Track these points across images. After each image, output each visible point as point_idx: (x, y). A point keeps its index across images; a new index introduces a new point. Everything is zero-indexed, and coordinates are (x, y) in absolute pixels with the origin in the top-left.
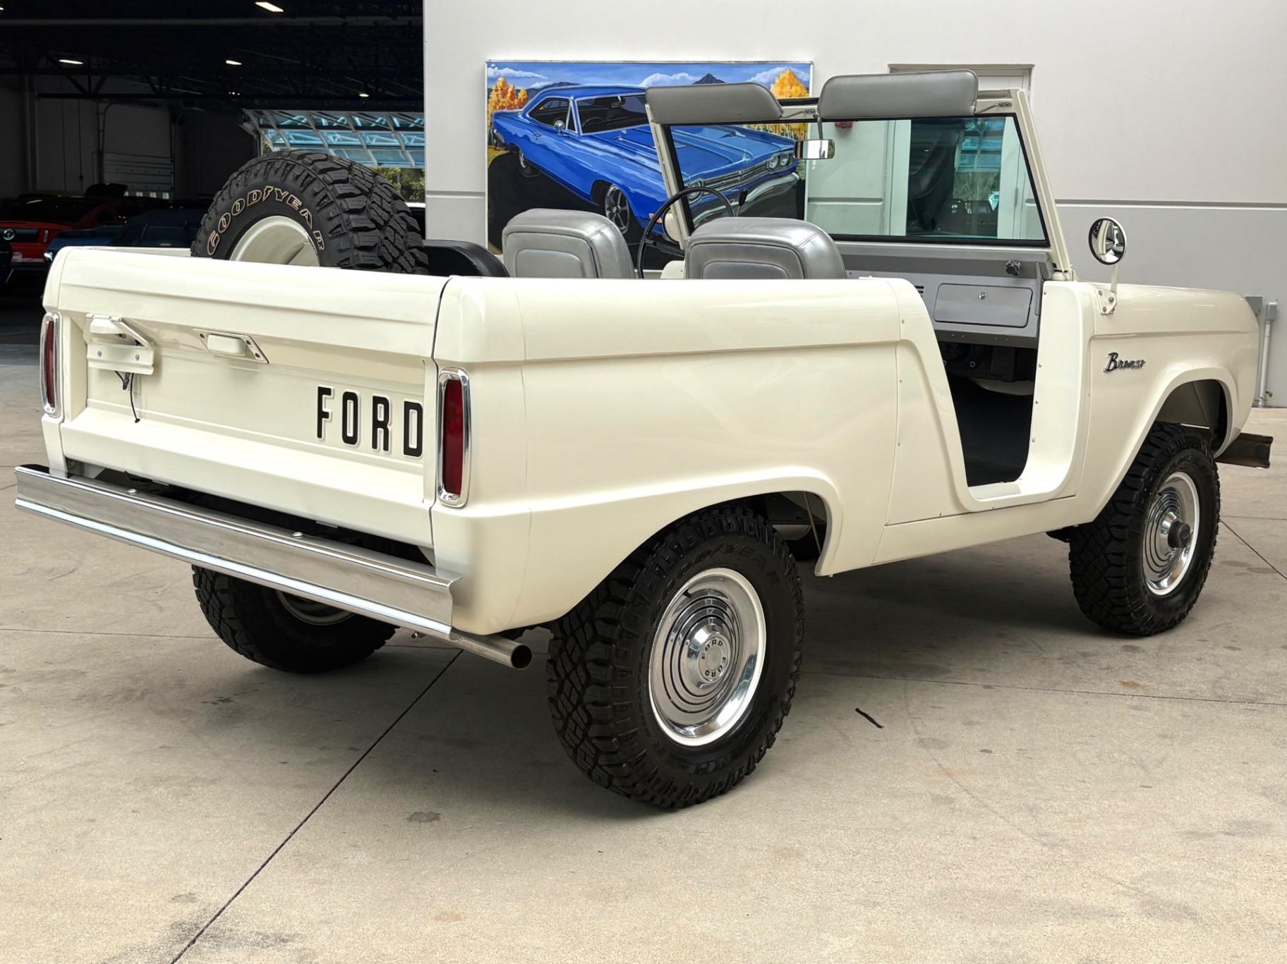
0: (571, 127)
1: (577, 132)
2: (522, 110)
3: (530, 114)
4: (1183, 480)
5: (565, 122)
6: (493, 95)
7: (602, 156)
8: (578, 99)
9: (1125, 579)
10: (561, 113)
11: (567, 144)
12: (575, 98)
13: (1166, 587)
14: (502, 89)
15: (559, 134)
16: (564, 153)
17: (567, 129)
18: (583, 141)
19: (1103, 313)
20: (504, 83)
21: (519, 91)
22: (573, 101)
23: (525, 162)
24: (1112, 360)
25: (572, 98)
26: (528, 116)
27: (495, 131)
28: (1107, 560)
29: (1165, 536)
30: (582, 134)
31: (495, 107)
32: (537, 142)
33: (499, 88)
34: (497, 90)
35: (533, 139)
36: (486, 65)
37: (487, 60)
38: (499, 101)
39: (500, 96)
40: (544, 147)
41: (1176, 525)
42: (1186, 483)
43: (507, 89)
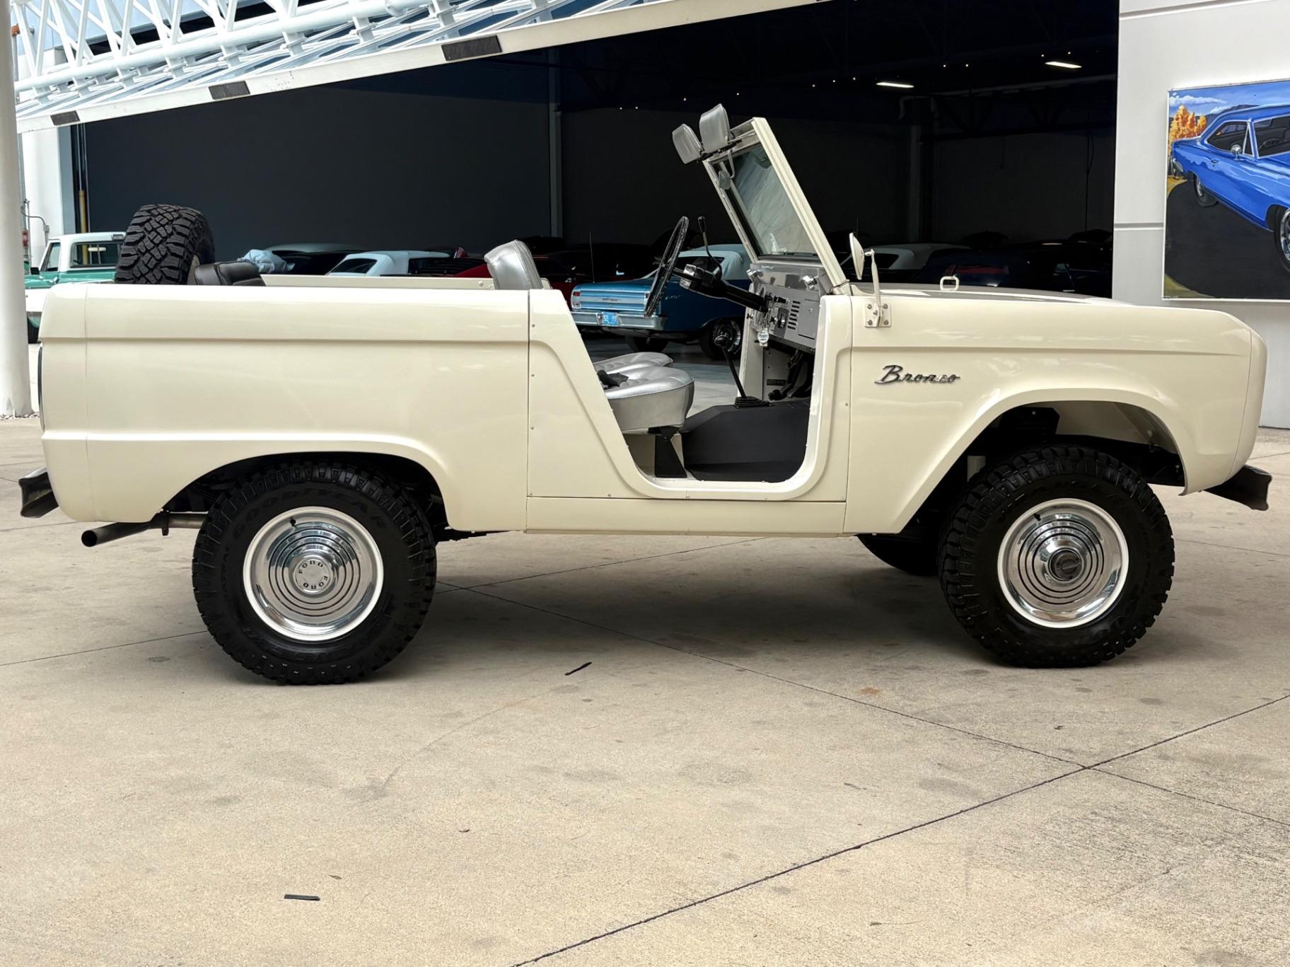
0: (1248, 151)
1: (1253, 156)
2: (1200, 137)
3: (1208, 141)
5: (1242, 148)
6: (1174, 124)
7: (1279, 180)
8: (1256, 121)
10: (1239, 137)
11: (1246, 170)
12: (1252, 120)
14: (1182, 118)
15: (1236, 159)
16: (1239, 179)
17: (1244, 153)
18: (1259, 165)
19: (868, 326)
20: (1185, 112)
21: (1198, 118)
22: (1251, 124)
23: (1203, 191)
25: (1250, 120)
26: (1206, 142)
27: (1174, 160)
30: (1258, 158)
31: (1175, 136)
32: (1214, 169)
33: (1180, 117)
34: (1177, 119)
35: (1210, 166)
36: (1168, 94)
37: (1170, 90)
38: (1179, 130)
39: (1180, 124)
40: (1221, 173)
43: (1188, 117)
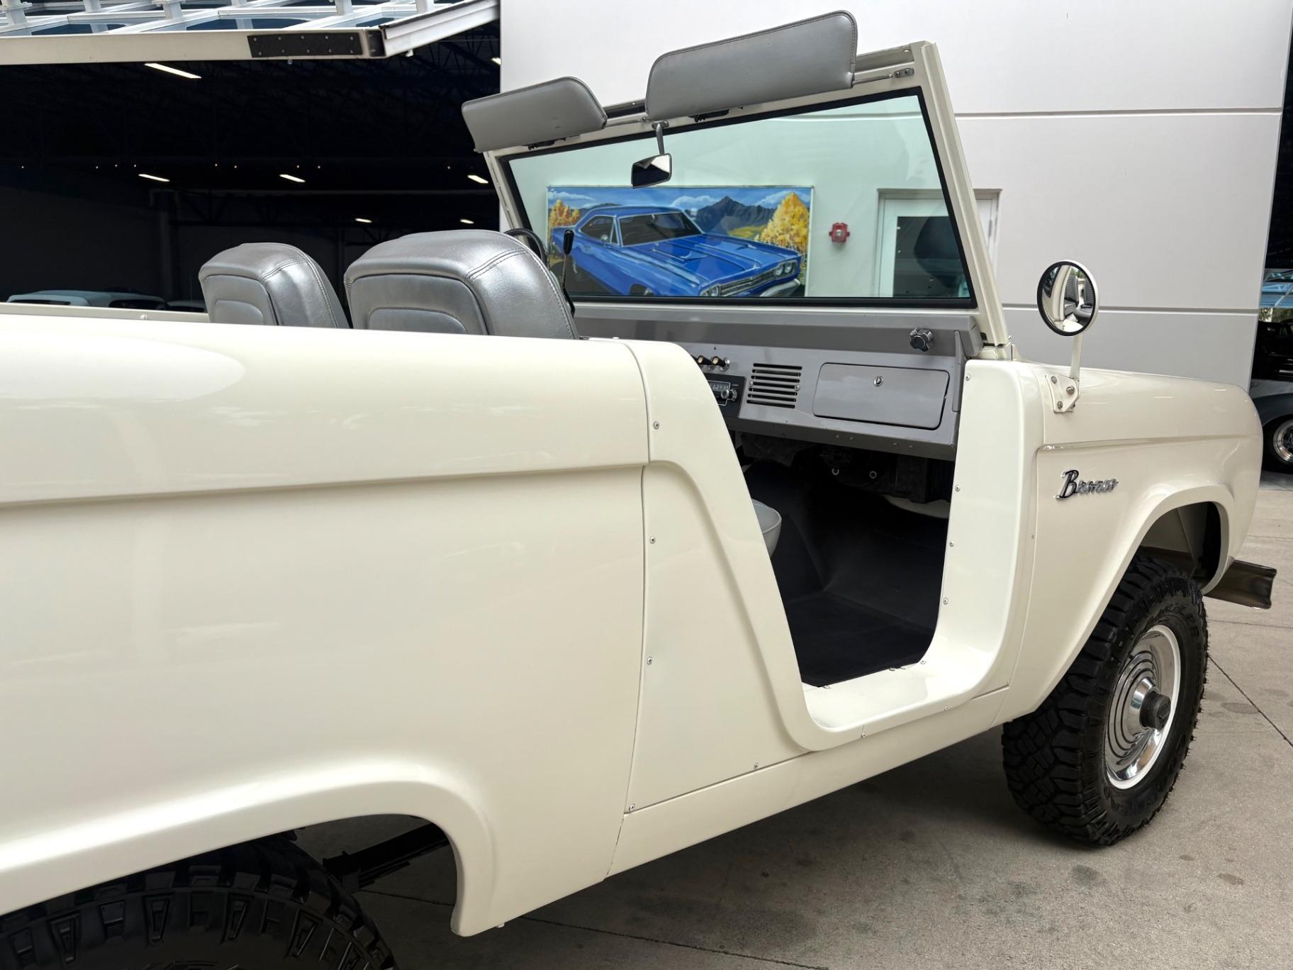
0: (614, 240)
1: (618, 244)
2: (575, 226)
3: (581, 230)
4: (1163, 636)
5: (609, 236)
6: (553, 214)
7: (640, 265)
8: (620, 217)
9: (1079, 783)
10: (607, 228)
11: (614, 256)
12: (618, 216)
13: (1136, 776)
14: (559, 209)
15: (605, 246)
16: (607, 261)
17: (611, 242)
18: (624, 252)
19: (1058, 410)
20: (561, 205)
21: (572, 210)
22: (616, 219)
23: (577, 269)
24: (1070, 481)
25: (615, 216)
26: (580, 231)
27: (554, 243)
28: (1055, 755)
29: (1137, 711)
30: (623, 246)
31: (554, 224)
32: (587, 252)
33: (557, 209)
34: (555, 210)
35: (584, 250)
36: (547, 189)
37: (548, 185)
38: (557, 219)
39: (558, 214)
40: (592, 256)
41: (1152, 696)
42: (1167, 639)
43: (564, 209)
